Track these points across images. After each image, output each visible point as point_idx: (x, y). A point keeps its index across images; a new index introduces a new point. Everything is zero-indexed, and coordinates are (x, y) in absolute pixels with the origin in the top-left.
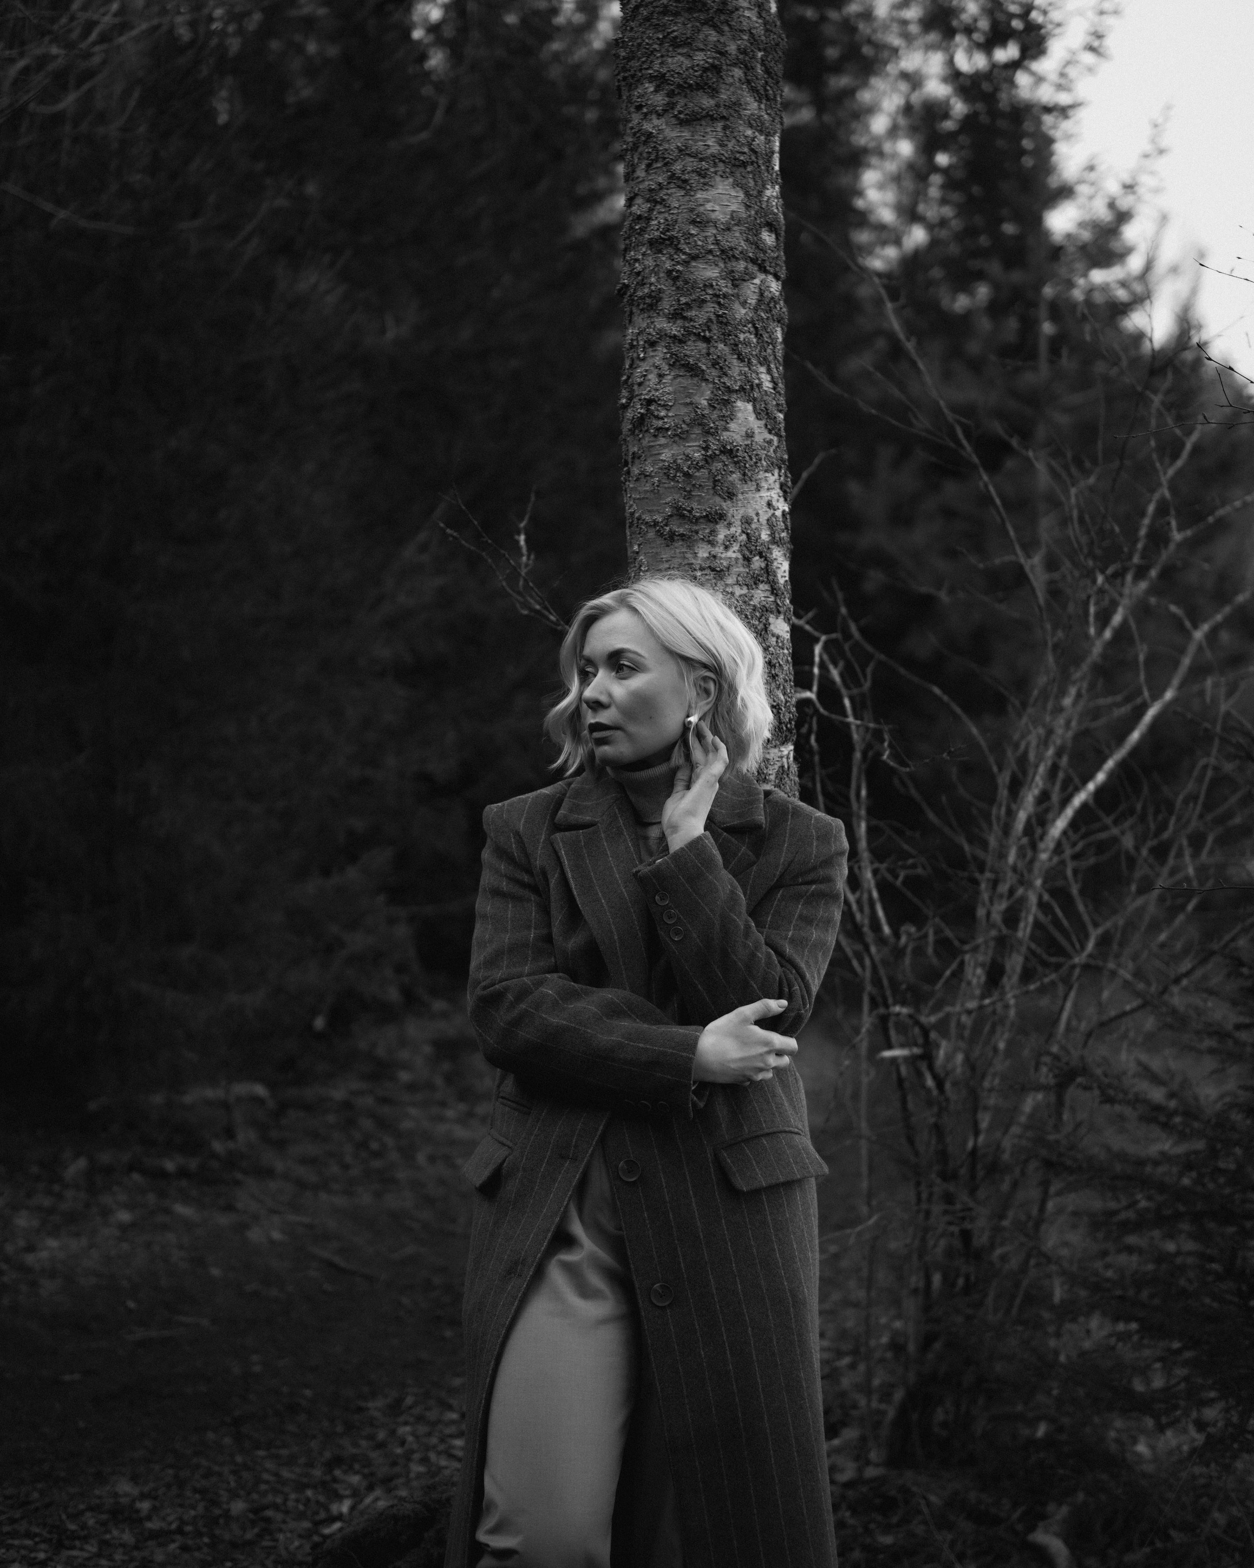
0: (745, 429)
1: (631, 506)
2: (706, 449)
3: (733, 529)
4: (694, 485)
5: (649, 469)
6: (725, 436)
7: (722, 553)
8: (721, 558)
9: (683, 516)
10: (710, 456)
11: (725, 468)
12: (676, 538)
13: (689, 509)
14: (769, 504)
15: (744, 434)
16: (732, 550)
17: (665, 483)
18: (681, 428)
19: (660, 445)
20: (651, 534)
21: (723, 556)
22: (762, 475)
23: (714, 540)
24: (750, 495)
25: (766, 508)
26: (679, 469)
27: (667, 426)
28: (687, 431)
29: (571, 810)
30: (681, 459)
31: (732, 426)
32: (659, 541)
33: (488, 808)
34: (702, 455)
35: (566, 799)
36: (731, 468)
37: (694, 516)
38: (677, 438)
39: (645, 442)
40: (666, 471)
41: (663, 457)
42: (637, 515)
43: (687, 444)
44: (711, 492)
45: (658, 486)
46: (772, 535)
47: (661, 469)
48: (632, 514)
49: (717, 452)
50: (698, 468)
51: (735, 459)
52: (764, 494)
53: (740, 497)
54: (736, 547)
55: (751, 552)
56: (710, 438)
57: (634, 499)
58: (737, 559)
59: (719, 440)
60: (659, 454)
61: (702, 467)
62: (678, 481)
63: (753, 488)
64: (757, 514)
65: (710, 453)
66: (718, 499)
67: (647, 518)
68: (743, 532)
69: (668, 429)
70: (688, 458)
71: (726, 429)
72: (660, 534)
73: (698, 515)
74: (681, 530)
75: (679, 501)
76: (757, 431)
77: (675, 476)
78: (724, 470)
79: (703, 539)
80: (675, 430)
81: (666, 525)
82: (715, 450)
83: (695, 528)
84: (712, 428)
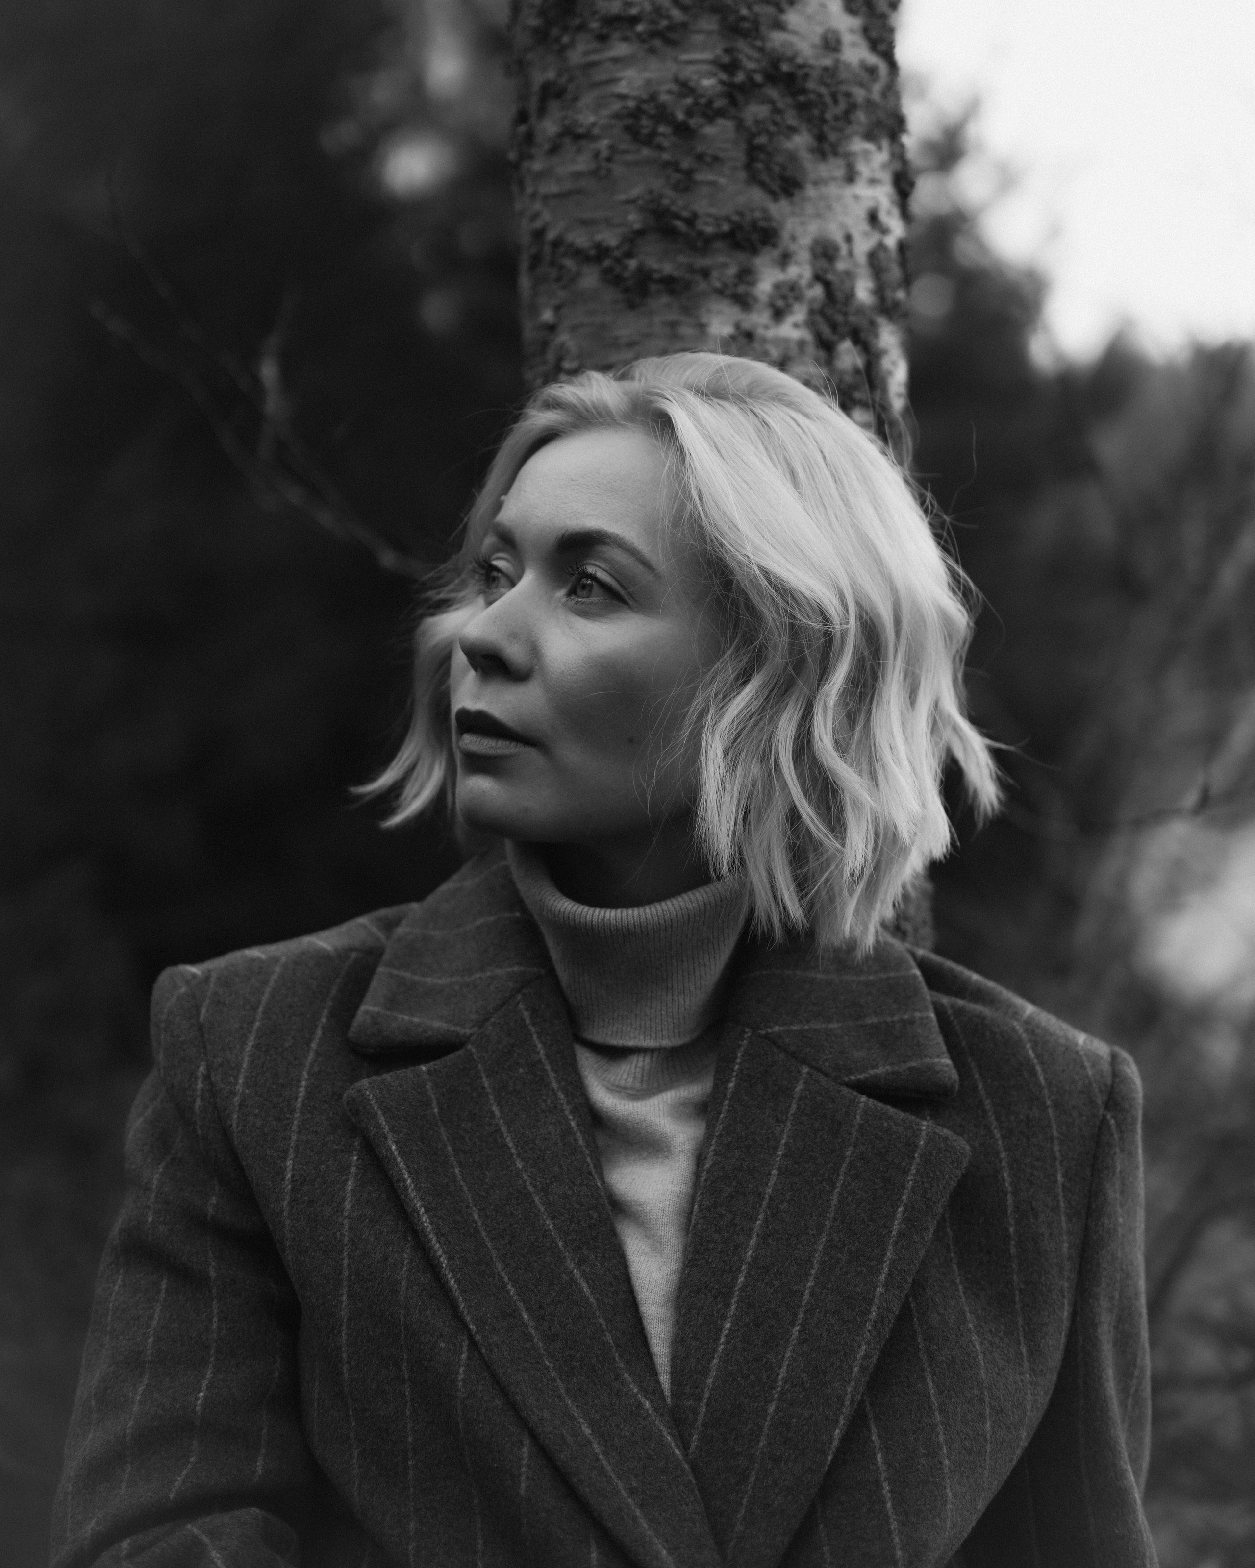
0: (819, 30)
1: (535, 216)
2: (731, 68)
3: (793, 271)
4: (700, 158)
5: (587, 118)
6: (777, 38)
7: (766, 327)
8: (764, 340)
9: (670, 233)
10: (741, 88)
11: (778, 118)
12: (653, 287)
13: (685, 214)
14: (873, 218)
15: (817, 40)
16: (790, 319)
17: (627, 152)
18: (669, 17)
19: (615, 60)
20: (590, 279)
21: (771, 333)
22: (858, 145)
23: (747, 295)
24: (832, 190)
25: (865, 226)
26: (663, 115)
27: (634, 11)
28: (684, 25)
29: (392, 1003)
30: (669, 92)
31: (792, 18)
32: (610, 295)
33: (165, 977)
34: (722, 83)
35: (381, 969)
36: (791, 119)
37: (701, 234)
38: (657, 43)
39: (575, 57)
40: (629, 121)
41: (622, 88)
42: (551, 235)
43: (685, 57)
44: (742, 175)
45: (609, 159)
46: (879, 291)
47: (617, 116)
48: (539, 234)
49: (759, 78)
50: (711, 114)
51: (802, 98)
52: (861, 189)
53: (811, 191)
54: (799, 314)
55: (834, 327)
56: (741, 44)
57: (546, 198)
58: (801, 344)
59: (761, 50)
60: (614, 81)
61: (722, 113)
62: (660, 148)
63: (840, 172)
64: (848, 238)
65: (740, 77)
66: (757, 195)
67: (580, 239)
68: (818, 278)
69: (634, 20)
70: (685, 88)
71: (780, 26)
72: (612, 278)
73: (709, 230)
74: (667, 268)
75: (661, 196)
76: (847, 38)
77: (653, 134)
78: (775, 123)
79: (720, 292)
80: (653, 22)
81: (629, 255)
82: (755, 71)
83: (701, 262)
84: (743, 18)
